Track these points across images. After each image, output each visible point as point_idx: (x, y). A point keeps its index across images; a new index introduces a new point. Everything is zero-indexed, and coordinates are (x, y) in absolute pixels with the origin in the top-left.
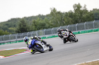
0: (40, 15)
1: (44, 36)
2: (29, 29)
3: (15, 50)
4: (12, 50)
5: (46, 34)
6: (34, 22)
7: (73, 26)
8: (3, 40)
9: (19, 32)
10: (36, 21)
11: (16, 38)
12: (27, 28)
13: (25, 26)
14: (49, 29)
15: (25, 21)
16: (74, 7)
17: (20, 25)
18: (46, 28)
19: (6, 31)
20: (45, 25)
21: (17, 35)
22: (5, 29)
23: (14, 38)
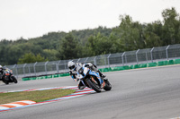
0: (100, 28)
1: (108, 67)
2: (80, 52)
3: (55, 90)
4: (50, 91)
5: (111, 63)
6: (91, 41)
7: (160, 49)
8: (32, 72)
9: (62, 59)
10: (94, 37)
11: (57, 68)
12: (77, 52)
13: (74, 47)
14: (118, 55)
15: (74, 37)
16: (164, 14)
17: (65, 45)
18: (112, 52)
19: (39, 56)
20: (110, 47)
21: (58, 63)
22: (36, 52)
23: (54, 68)
